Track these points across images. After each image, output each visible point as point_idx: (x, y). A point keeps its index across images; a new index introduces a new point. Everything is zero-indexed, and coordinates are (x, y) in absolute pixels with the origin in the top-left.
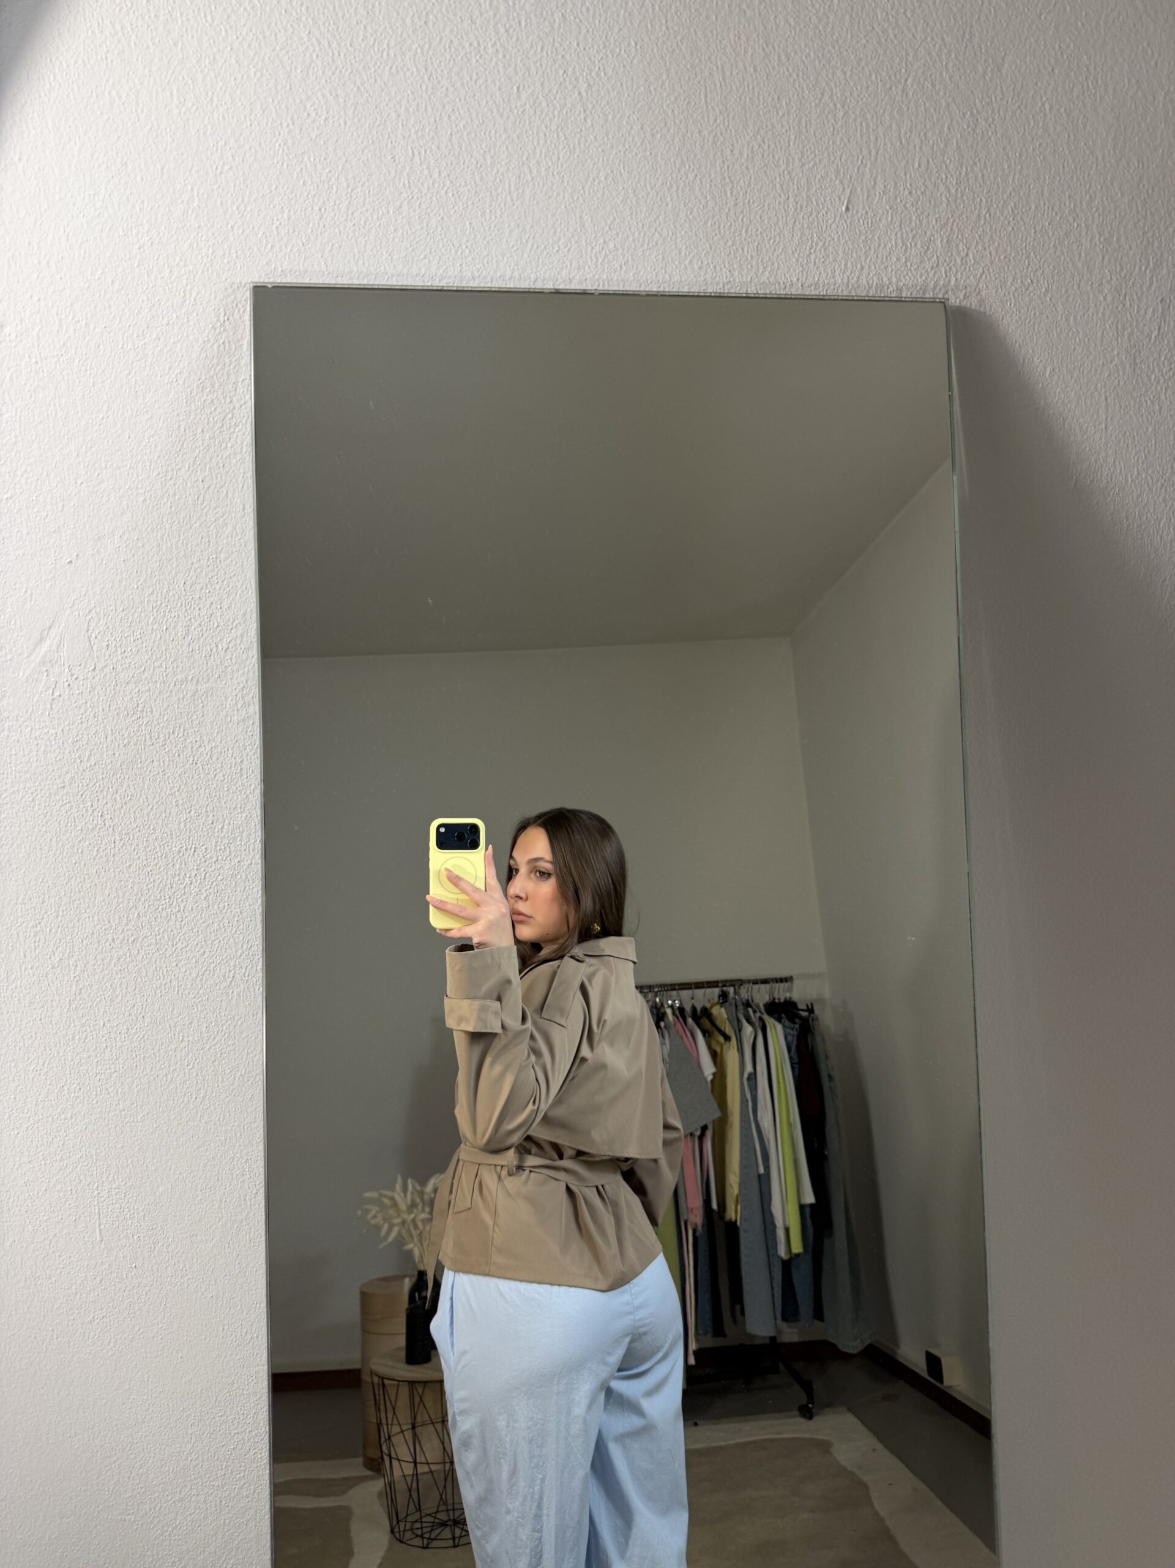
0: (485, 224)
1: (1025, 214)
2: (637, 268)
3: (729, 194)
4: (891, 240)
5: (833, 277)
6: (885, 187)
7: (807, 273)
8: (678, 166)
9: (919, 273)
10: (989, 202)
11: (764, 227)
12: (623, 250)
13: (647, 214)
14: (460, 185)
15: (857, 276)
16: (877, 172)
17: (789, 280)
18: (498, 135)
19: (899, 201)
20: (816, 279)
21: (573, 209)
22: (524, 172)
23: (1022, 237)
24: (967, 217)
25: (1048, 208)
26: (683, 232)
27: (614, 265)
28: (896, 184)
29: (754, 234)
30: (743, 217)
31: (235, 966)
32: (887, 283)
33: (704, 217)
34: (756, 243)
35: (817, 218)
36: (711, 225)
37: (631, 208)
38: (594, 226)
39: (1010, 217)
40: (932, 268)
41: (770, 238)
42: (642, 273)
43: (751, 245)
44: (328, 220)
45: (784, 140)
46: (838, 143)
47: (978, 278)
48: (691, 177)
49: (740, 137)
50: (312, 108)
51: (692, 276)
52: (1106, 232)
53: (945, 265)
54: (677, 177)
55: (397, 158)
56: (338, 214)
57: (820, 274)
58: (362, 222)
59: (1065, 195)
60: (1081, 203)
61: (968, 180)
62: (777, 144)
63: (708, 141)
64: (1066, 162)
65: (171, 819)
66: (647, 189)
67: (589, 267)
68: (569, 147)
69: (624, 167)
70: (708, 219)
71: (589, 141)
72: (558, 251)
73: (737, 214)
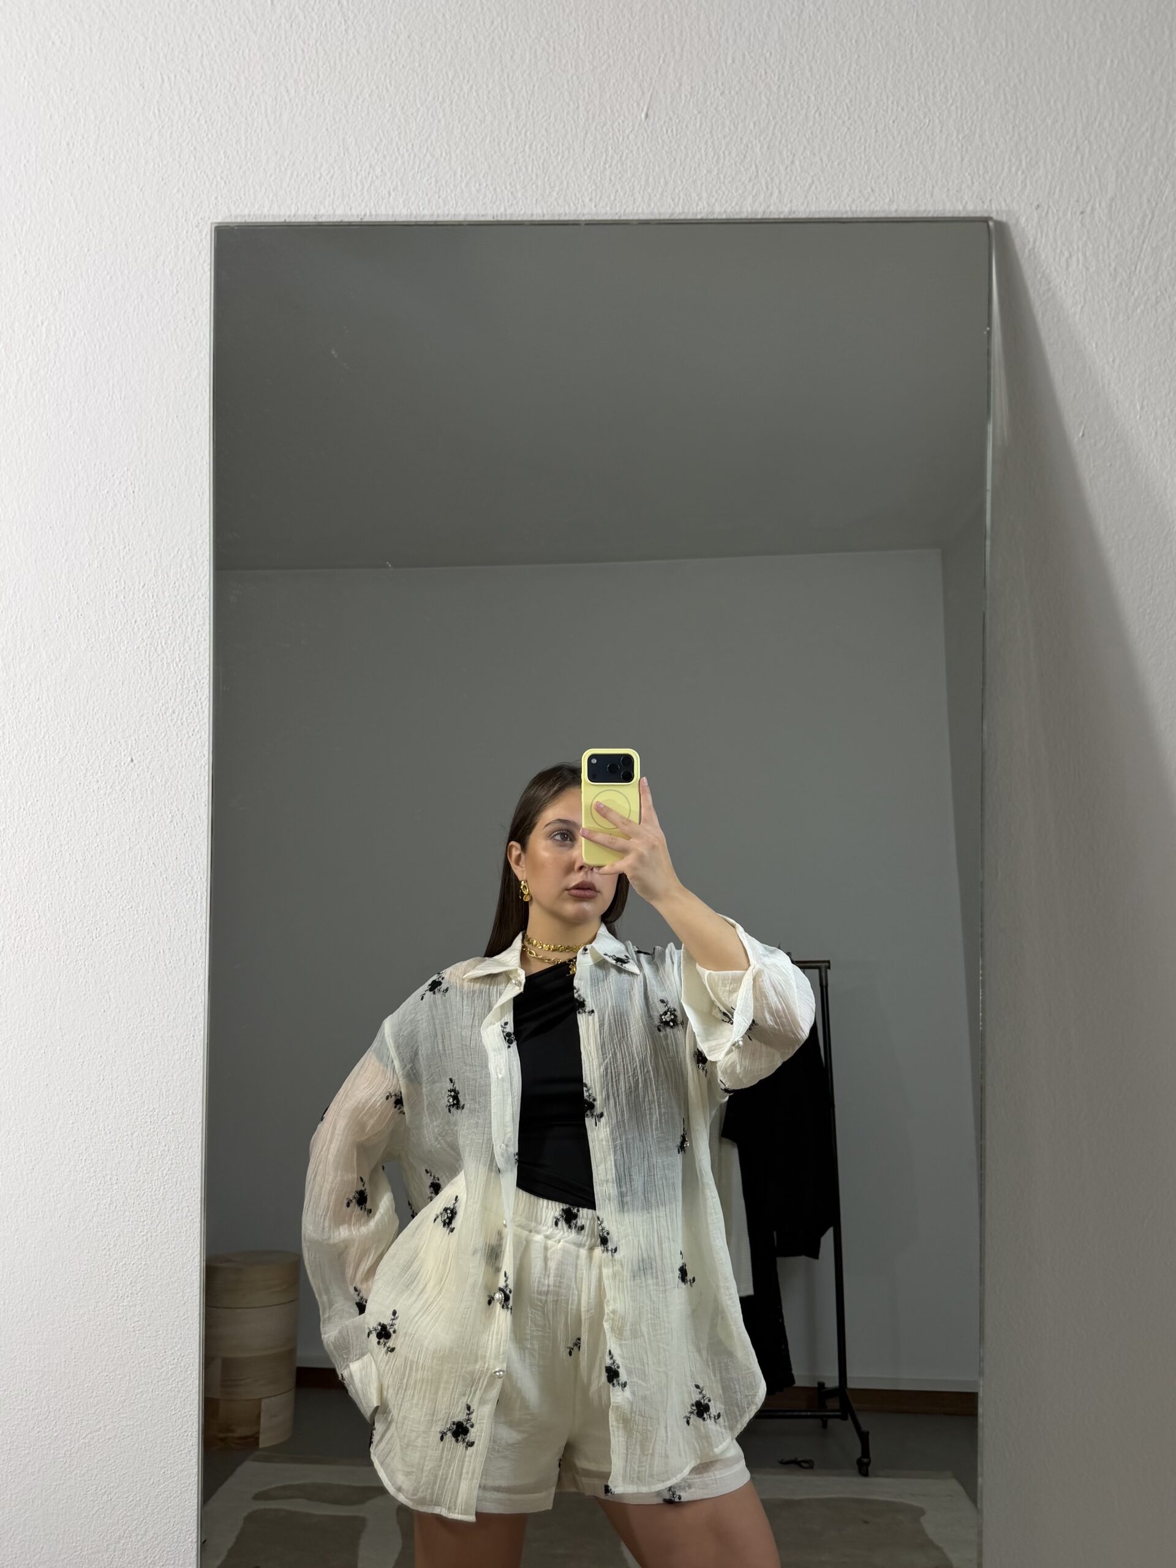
0: (240, 153)
1: (864, 111)
2: (407, 194)
3: (509, 106)
4: (699, 151)
5: (633, 195)
6: (692, 88)
7: (601, 191)
8: (450, 78)
9: (734, 186)
10: (819, 100)
11: (551, 142)
12: (392, 174)
13: (417, 133)
14: (213, 111)
15: (660, 192)
16: (682, 71)
17: (580, 201)
18: (252, 55)
19: (709, 103)
20: (612, 198)
21: (335, 131)
22: (281, 93)
23: (860, 139)
24: (792, 118)
25: (892, 103)
26: (458, 151)
27: (382, 191)
28: (705, 84)
29: (539, 149)
30: (526, 132)
32: (697, 198)
33: (481, 134)
34: (542, 160)
35: (612, 128)
36: (490, 141)
37: (399, 127)
38: (359, 148)
39: (845, 115)
40: (750, 180)
41: (558, 153)
42: (413, 199)
43: (536, 163)
44: (77, 156)
45: (572, 40)
46: (635, 40)
47: (806, 188)
48: (466, 88)
49: (521, 40)
50: (57, 37)
51: (469, 200)
52: (965, 127)
53: (766, 175)
54: (450, 89)
55: (146, 85)
56: (86, 149)
57: (617, 191)
58: (112, 157)
59: (914, 87)
60: (933, 94)
61: (793, 75)
62: (564, 46)
63: (485, 47)
64: (914, 47)
66: (417, 106)
67: (354, 195)
68: (329, 62)
69: (390, 83)
70: (486, 136)
71: (351, 55)
72: (320, 179)
73: (519, 129)
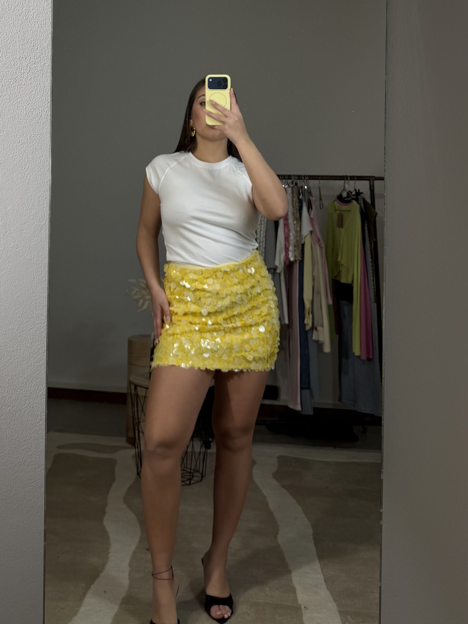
31: (42, 110)
65: (16, 43)
